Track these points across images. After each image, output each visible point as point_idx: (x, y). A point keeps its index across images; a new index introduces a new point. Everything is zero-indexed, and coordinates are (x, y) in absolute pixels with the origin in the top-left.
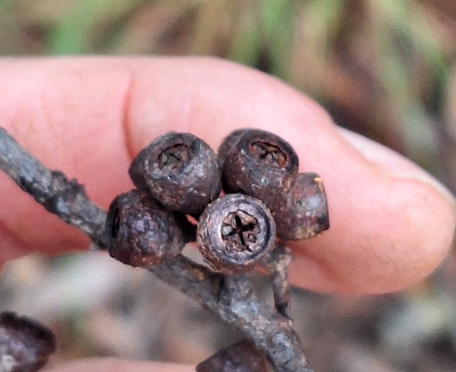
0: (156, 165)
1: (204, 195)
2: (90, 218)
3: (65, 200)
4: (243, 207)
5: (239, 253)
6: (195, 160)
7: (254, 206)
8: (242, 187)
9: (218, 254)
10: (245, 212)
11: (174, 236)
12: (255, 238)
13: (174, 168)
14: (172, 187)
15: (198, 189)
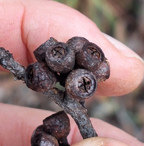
0: (51, 55)
1: (69, 68)
2: (15, 68)
3: (6, 60)
4: (86, 75)
5: (84, 94)
6: (68, 55)
7: (90, 75)
8: (84, 66)
9: (76, 94)
10: (87, 77)
11: (54, 81)
12: (90, 88)
13: (59, 57)
14: (58, 65)
15: (68, 66)
